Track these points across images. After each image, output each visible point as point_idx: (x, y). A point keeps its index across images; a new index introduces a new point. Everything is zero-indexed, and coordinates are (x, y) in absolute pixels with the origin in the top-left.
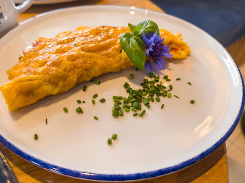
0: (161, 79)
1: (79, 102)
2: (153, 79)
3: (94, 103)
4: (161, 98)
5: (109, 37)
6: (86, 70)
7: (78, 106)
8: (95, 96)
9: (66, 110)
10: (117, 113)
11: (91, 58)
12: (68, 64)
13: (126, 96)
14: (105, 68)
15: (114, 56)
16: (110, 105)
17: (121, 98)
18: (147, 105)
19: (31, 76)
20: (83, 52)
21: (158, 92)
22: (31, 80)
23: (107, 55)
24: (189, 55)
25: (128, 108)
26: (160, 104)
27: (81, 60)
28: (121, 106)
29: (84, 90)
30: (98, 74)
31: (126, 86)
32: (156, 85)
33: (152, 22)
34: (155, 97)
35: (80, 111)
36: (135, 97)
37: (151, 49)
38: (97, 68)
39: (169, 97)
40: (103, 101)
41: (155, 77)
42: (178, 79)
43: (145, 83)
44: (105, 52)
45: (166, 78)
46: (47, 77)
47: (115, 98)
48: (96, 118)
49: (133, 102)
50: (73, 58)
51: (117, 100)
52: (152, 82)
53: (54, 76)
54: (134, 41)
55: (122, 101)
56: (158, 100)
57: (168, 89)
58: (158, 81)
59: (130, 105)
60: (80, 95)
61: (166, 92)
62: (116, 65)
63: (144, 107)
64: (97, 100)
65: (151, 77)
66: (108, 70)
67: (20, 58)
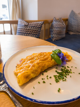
0: (67, 68)
1: (43, 79)
2: (64, 68)
3: (48, 79)
4: (69, 74)
6: (43, 67)
8: (47, 76)
9: (39, 83)
10: (57, 81)
13: (58, 75)
15: (50, 61)
16: (53, 79)
17: (56, 76)
18: (66, 77)
19: (27, 71)
21: (67, 72)
22: (27, 72)
24: (72, 59)
25: (60, 78)
26: (69, 76)
27: (41, 64)
29: (43, 75)
31: (56, 71)
32: (66, 69)
33: (59, 50)
34: (67, 74)
35: (44, 82)
36: (61, 74)
37: (62, 58)
38: (46, 66)
39: (71, 73)
40: (50, 78)
41: (64, 67)
42: (72, 67)
43: (62, 70)
44: (47, 60)
45: (68, 67)
46: (32, 71)
47: (54, 76)
48: (50, 84)
49: (61, 76)
50: (38, 64)
55: (57, 77)
57: (70, 70)
58: (66, 68)
59: (60, 77)
60: (42, 77)
61: (70, 72)
62: (51, 64)
63: (65, 78)
64: (49, 77)
65: (63, 67)
66: (49, 66)
67: (16, 67)
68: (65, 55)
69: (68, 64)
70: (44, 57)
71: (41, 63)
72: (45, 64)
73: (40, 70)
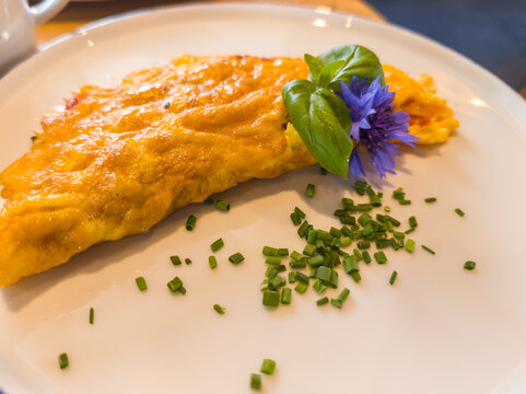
0: (388, 200)
1: (176, 261)
2: (365, 200)
3: (213, 264)
4: (389, 252)
5: (252, 86)
6: (195, 177)
7: (173, 273)
8: (218, 245)
9: (141, 284)
10: (274, 297)
11: (207, 145)
12: (148, 160)
13: (298, 246)
14: (243, 170)
16: (256, 272)
17: (283, 253)
18: (354, 274)
19: (53, 197)
20: (188, 131)
21: (381, 235)
22: (52, 208)
23: (249, 135)
24: (452, 133)
25: (304, 281)
26: (384, 273)
27: (184, 152)
28: (285, 275)
29: (189, 228)
30: (227, 186)
31: (297, 217)
32: (374, 214)
33: (364, 51)
34: (373, 250)
35: (177, 287)
36: (320, 251)
37: (365, 124)
38: (222, 172)
39: (410, 252)
40: (237, 260)
41: (371, 194)
42: (431, 201)
43: (344, 212)
44: (243, 128)
45: (399, 196)
46: (95, 199)
47: (268, 252)
48: (219, 310)
49: (316, 266)
50: (161, 147)
51: (274, 256)
52: (363, 209)
53: (111, 197)
54: (321, 103)
55: (286, 262)
56: (381, 260)
57: (404, 227)
58: (378, 205)
59: (307, 272)
60: (178, 241)
61: (400, 237)
62: (271, 163)
63: (345, 281)
64: (223, 256)
65: (360, 192)
66: (250, 175)
67: (34, 138)
68: (409, 102)
69: (411, 176)
70: (240, 94)
71: (188, 142)
72: (218, 159)
73: (164, 199)
